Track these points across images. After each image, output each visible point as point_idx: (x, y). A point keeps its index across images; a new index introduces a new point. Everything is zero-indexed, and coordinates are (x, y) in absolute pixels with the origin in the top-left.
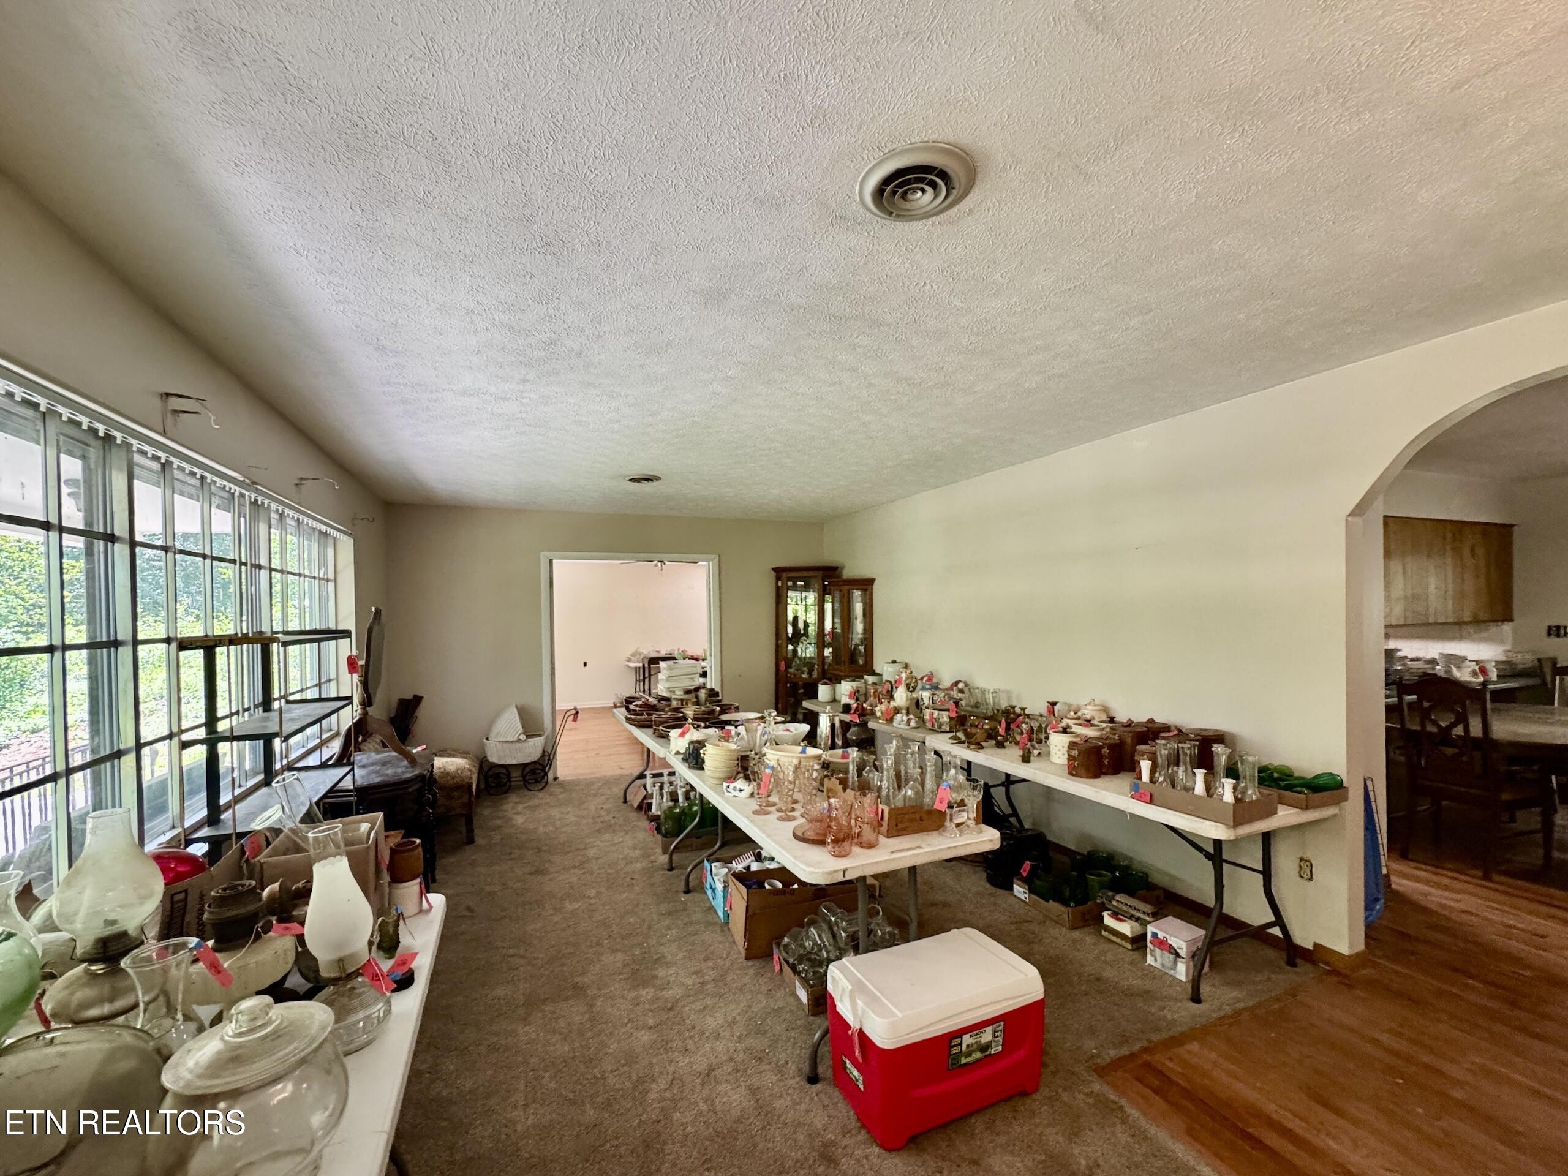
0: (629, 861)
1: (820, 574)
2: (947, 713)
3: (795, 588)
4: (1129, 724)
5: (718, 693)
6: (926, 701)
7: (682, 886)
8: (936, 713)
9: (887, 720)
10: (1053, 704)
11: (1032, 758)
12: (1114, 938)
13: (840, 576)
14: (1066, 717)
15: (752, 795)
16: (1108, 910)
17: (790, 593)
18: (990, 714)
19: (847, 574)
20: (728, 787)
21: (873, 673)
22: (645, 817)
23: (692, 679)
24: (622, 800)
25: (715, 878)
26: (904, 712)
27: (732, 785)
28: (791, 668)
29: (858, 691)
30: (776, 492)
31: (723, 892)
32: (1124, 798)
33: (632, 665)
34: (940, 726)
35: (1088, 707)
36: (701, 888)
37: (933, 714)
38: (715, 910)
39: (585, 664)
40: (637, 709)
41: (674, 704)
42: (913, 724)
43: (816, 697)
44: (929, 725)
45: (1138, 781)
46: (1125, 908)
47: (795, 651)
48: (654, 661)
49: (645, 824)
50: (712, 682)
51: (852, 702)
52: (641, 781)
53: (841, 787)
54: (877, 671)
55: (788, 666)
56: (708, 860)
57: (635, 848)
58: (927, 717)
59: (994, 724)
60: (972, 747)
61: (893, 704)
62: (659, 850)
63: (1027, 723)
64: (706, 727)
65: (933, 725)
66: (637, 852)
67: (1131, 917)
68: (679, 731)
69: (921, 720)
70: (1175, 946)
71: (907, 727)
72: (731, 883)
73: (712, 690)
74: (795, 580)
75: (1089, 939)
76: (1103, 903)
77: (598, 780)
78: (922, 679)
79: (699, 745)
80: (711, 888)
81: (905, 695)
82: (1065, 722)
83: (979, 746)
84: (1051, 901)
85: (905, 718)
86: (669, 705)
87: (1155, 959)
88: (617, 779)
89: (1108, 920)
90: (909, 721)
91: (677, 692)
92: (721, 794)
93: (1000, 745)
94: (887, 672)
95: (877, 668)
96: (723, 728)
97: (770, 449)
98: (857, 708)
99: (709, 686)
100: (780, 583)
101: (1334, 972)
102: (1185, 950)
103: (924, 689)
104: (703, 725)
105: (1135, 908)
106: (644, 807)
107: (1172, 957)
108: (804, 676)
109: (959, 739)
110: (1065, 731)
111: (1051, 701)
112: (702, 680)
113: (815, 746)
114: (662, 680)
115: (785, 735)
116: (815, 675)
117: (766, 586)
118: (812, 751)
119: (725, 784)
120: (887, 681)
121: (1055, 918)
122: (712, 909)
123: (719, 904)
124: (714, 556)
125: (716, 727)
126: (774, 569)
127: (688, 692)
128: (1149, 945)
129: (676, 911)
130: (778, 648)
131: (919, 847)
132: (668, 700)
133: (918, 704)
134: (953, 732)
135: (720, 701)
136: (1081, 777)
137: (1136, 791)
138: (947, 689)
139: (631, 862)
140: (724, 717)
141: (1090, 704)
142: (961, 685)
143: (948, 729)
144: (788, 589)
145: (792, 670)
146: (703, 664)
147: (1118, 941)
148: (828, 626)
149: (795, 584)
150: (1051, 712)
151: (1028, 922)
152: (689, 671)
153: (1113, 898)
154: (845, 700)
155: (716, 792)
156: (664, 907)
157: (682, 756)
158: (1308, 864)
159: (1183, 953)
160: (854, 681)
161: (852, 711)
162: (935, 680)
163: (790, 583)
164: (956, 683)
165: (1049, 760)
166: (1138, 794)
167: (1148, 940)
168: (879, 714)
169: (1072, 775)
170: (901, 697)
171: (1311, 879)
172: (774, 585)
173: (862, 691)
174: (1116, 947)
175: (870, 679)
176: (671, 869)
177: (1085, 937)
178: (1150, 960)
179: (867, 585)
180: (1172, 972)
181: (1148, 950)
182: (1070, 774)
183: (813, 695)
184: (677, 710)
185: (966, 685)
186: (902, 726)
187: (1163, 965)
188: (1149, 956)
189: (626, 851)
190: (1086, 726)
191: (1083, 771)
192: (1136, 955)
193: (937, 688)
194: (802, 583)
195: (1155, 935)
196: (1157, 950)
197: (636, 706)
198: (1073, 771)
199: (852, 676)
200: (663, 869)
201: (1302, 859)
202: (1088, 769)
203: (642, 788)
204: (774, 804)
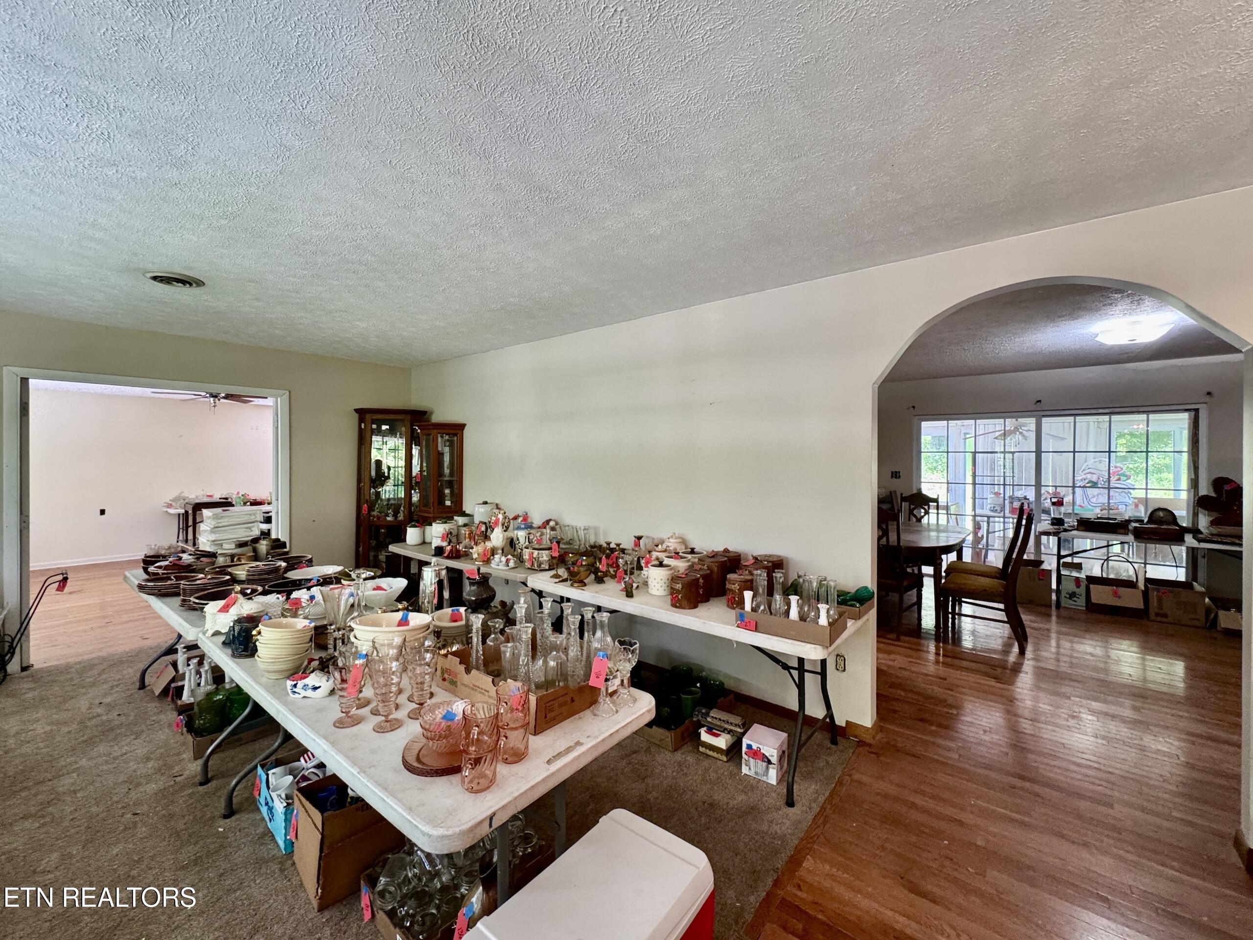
0: (133, 782)
1: (408, 417)
2: (547, 552)
3: (379, 432)
4: (714, 555)
5: (285, 543)
6: (522, 540)
7: (222, 804)
8: (536, 553)
9: (484, 561)
10: (639, 538)
11: (634, 592)
12: (711, 753)
13: (428, 420)
14: (655, 551)
15: (332, 692)
16: (704, 726)
17: (374, 438)
18: (582, 549)
19: (436, 418)
20: (295, 686)
21: (464, 514)
22: (172, 706)
23: (250, 528)
24: (137, 685)
25: (274, 795)
26: (500, 551)
27: (300, 684)
28: (374, 510)
29: (451, 533)
30: (364, 325)
31: (286, 814)
32: (730, 627)
33: (172, 511)
34: (539, 565)
35: (671, 540)
36: (252, 804)
37: (532, 553)
38: (273, 836)
39: (102, 512)
40: (160, 571)
41: (221, 561)
42: (512, 564)
43: (404, 540)
44: (528, 565)
45: (742, 611)
46: (718, 723)
47: (378, 494)
48: (198, 507)
49: (172, 716)
50: (279, 531)
51: (444, 544)
52: (170, 658)
53: (462, 668)
54: (467, 512)
55: (371, 508)
56: (263, 766)
57: (148, 759)
58: (526, 557)
59: (591, 559)
60: (576, 585)
61: (489, 545)
62: (188, 755)
63: (622, 558)
64: (265, 593)
65: (533, 565)
66: (150, 764)
67: (724, 730)
68: (221, 603)
69: (520, 559)
70: (767, 755)
71: (507, 568)
72: (297, 803)
73: (278, 540)
74: (380, 423)
75: (691, 759)
76: (699, 721)
77: (103, 659)
78: (515, 518)
79: (253, 621)
80: (267, 804)
81: (501, 536)
82: (655, 554)
83: (582, 584)
84: (654, 727)
85: (504, 559)
86: (213, 563)
87: (749, 768)
88: (131, 658)
89: (705, 737)
90: (508, 561)
91: (226, 546)
92: (280, 696)
93: (600, 580)
94: (479, 514)
95: (467, 507)
96: (289, 594)
97: (360, 263)
98: (451, 550)
99: (273, 536)
100: (363, 426)
101: (861, 743)
102: (775, 757)
103: (519, 528)
104: (260, 589)
105: (728, 722)
106: (173, 692)
107: (765, 764)
108: (389, 519)
109: (560, 576)
110: (661, 565)
111: (636, 535)
112: (265, 527)
113: (418, 609)
114: (206, 531)
115: (376, 595)
116: (401, 517)
117: (349, 428)
118: (417, 619)
119: (289, 683)
120: (481, 522)
121: (659, 743)
122: (269, 835)
123: (278, 827)
124: (285, 392)
125: (279, 593)
126: (357, 411)
127: (242, 545)
128: (744, 755)
129: (209, 854)
130: (359, 491)
131: (578, 744)
132: (213, 555)
133: (512, 543)
134: (553, 569)
135: (287, 553)
136: (684, 608)
137: (742, 620)
138: (539, 528)
139: (138, 785)
140: (294, 575)
141: (672, 537)
142: (552, 524)
143: (547, 567)
144: (373, 432)
145: (375, 513)
146: (265, 508)
147: (715, 754)
148: (416, 470)
149: (379, 427)
150: (637, 544)
151: (635, 752)
152: (246, 519)
153: (707, 714)
154: (437, 542)
155: (274, 694)
156: (188, 852)
157: (222, 638)
158: (843, 658)
159: (774, 760)
160: (446, 523)
161: (445, 555)
162: (529, 520)
163: (374, 426)
164: (548, 522)
165: (648, 592)
166: (744, 623)
167: (743, 753)
168: (475, 556)
169: (676, 607)
170: (497, 538)
171: (844, 670)
172: (357, 429)
173: (455, 532)
174: (714, 761)
175: (461, 520)
176: (205, 781)
177: (685, 756)
178: (745, 770)
179: (456, 430)
180: (764, 779)
181: (743, 761)
182: (674, 605)
183: (401, 538)
184: (223, 571)
185: (557, 524)
186: (501, 567)
187: (756, 773)
188: (744, 766)
189: (133, 765)
190: (676, 558)
191: (686, 603)
192: (731, 767)
193: (531, 527)
194: (388, 427)
195: (749, 747)
196: (752, 760)
197: (160, 567)
198: (676, 604)
199: (444, 518)
200: (194, 785)
201: (838, 655)
202: (689, 601)
203: (171, 668)
204: (368, 702)
